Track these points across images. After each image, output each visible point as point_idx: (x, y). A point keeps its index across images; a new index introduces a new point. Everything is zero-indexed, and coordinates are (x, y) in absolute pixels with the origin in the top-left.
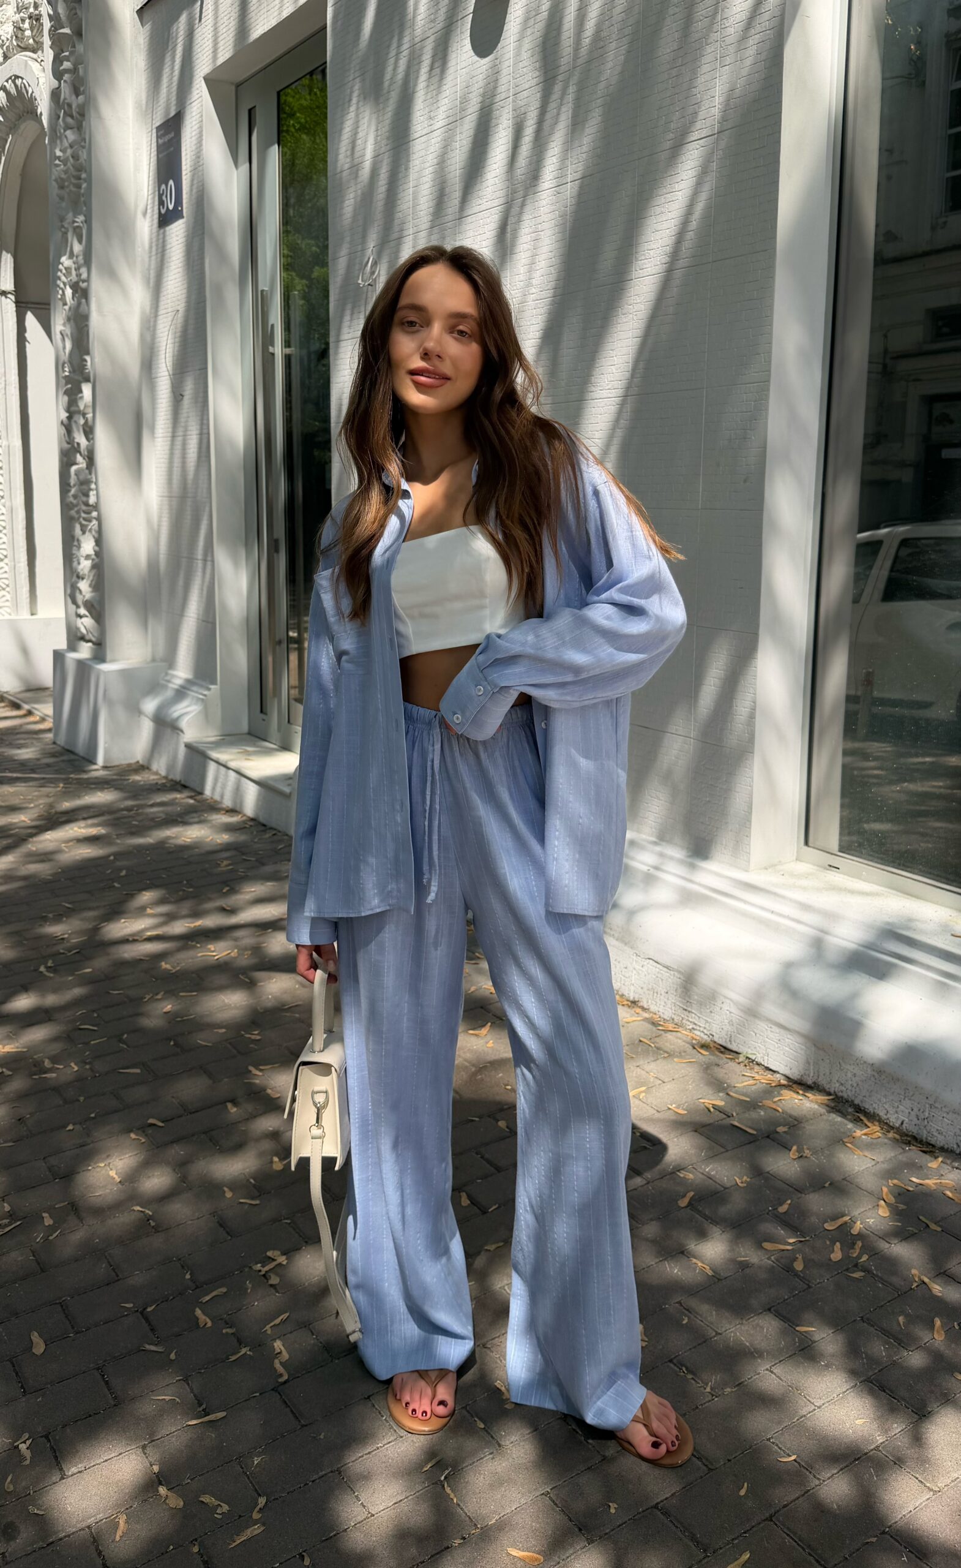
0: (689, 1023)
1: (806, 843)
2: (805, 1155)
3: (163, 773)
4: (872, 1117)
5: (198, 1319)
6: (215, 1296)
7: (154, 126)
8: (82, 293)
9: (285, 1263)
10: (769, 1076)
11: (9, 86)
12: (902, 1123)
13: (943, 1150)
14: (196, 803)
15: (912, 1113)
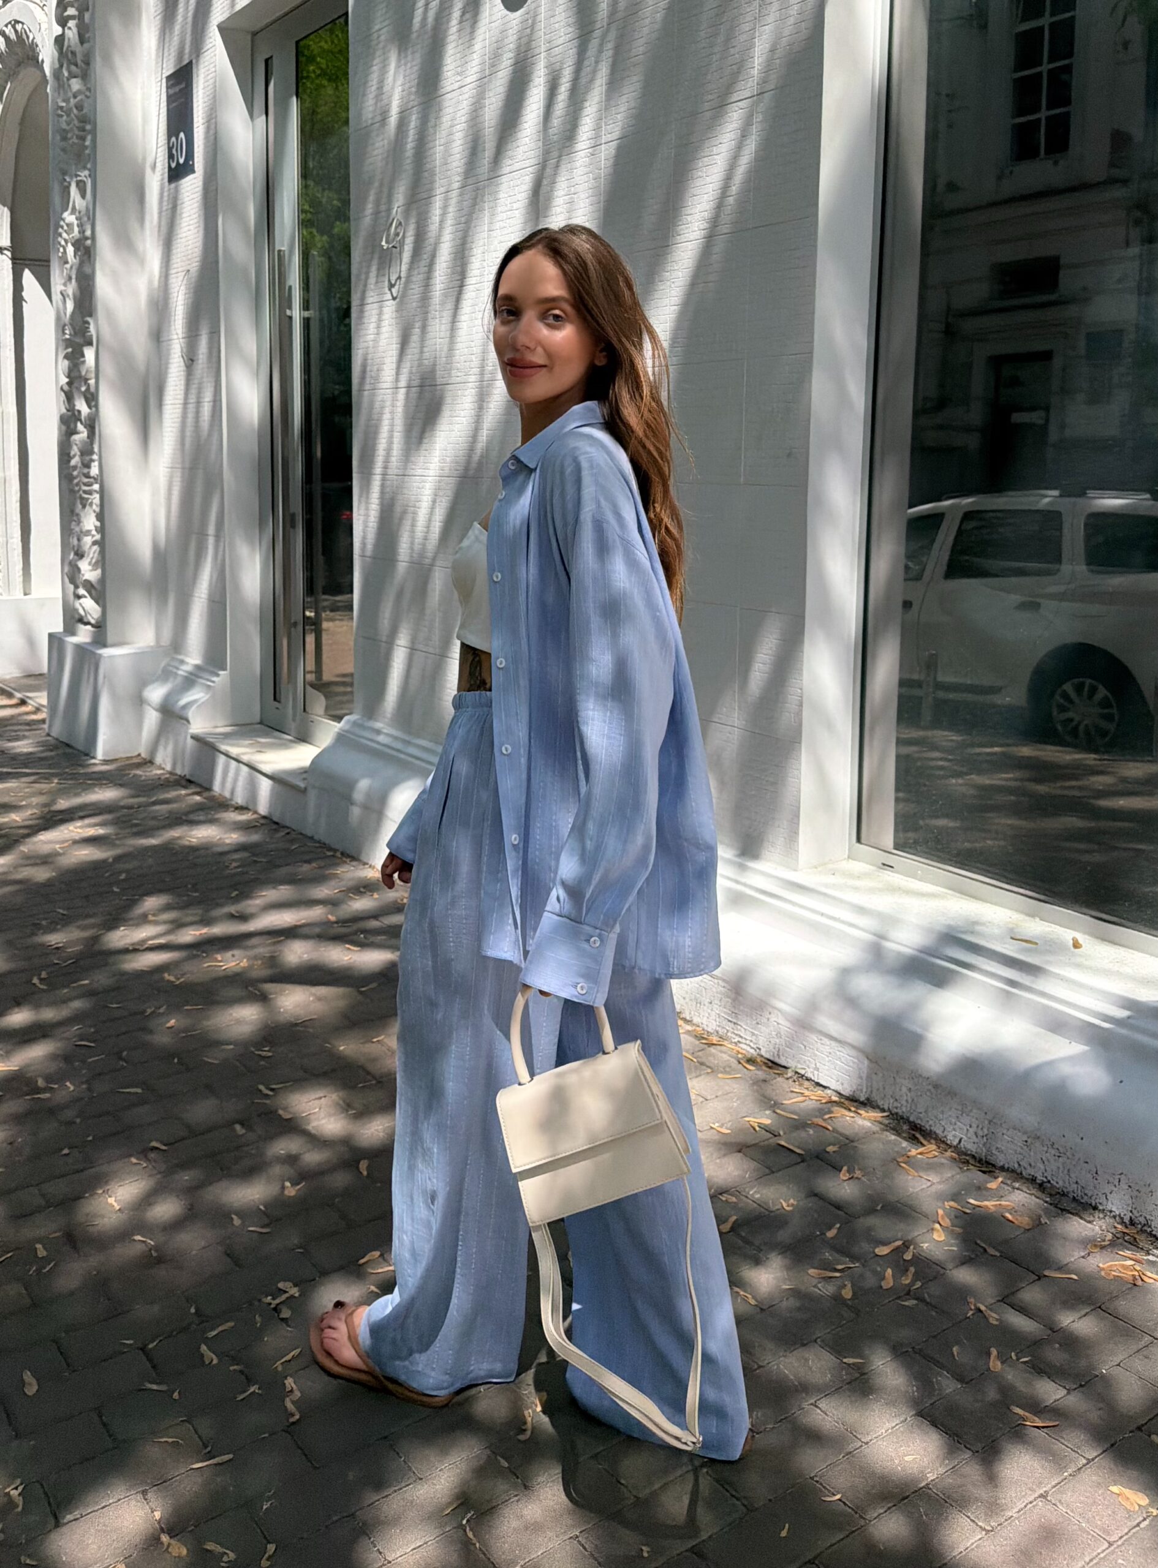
0: (734, 1036)
1: (859, 840)
2: (855, 1176)
3: (168, 768)
4: (929, 1135)
5: (202, 1355)
6: (222, 1331)
7: (164, 76)
8: (86, 250)
9: (297, 1295)
10: (820, 1092)
11: (9, 31)
12: (960, 1141)
13: (1002, 1169)
14: (205, 801)
15: (971, 1130)
